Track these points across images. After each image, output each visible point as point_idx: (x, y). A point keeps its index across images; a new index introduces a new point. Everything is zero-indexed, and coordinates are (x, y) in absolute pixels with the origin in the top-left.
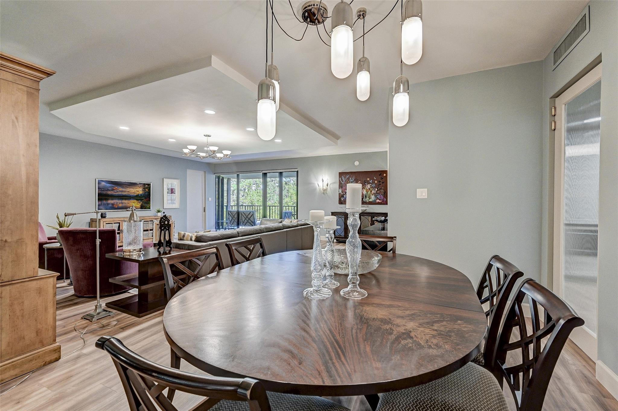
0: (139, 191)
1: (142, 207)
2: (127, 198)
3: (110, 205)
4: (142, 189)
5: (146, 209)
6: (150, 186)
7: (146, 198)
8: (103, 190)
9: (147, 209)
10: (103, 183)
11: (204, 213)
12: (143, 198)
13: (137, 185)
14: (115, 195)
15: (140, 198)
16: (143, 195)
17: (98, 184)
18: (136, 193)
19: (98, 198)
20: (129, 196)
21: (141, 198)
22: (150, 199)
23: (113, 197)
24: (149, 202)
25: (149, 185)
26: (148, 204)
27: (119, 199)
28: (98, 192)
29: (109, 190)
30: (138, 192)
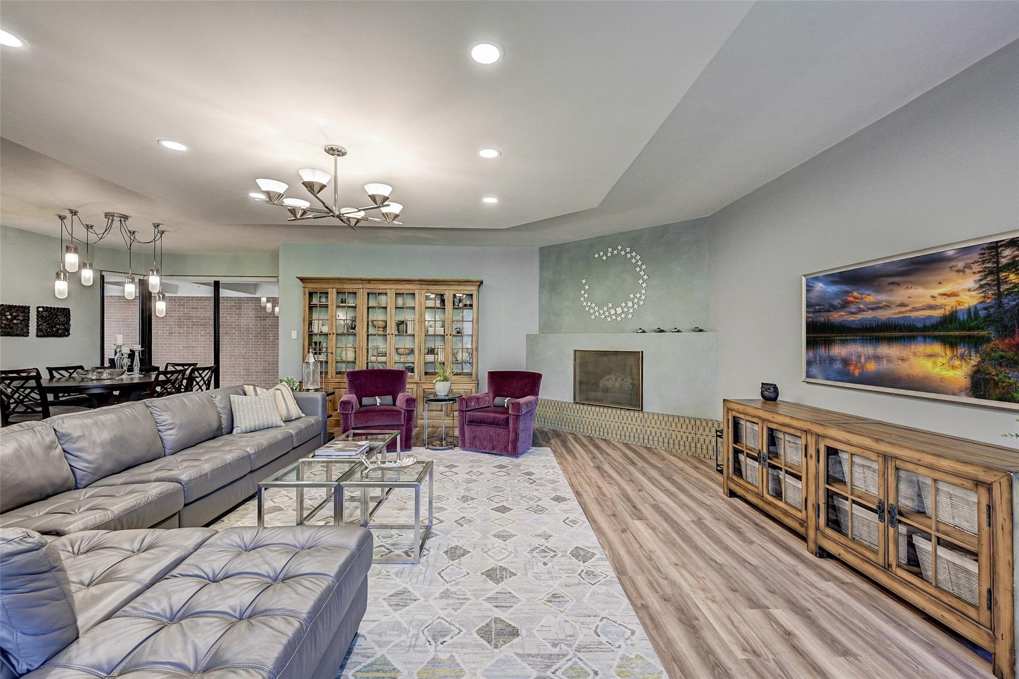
2: (897, 334)
4: (978, 277)
12: (982, 333)
16: (982, 313)
17: (807, 291)
19: (807, 338)
21: (969, 329)
28: (807, 318)
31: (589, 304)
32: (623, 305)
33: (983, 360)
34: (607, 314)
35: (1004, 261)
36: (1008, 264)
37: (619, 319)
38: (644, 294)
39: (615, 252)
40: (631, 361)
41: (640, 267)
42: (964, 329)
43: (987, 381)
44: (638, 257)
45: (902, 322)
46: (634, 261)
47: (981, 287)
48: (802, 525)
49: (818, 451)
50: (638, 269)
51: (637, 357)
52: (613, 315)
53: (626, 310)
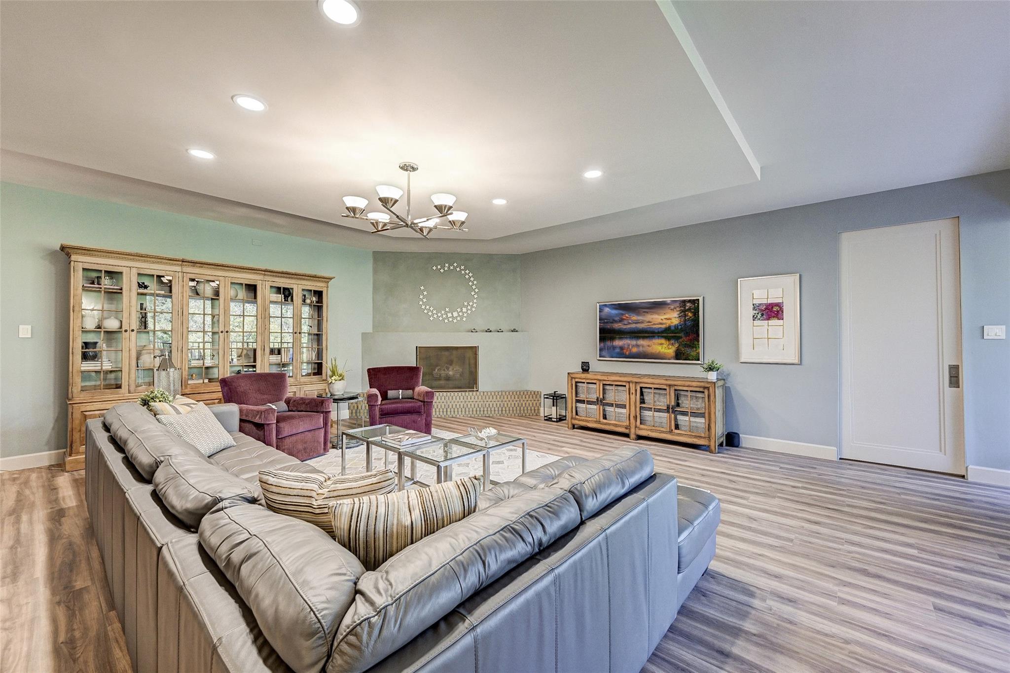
0: (672, 318)
1: (679, 355)
2: (646, 335)
3: (618, 350)
4: (678, 313)
5: (689, 360)
6: (698, 304)
7: (687, 334)
8: (607, 323)
9: (692, 360)
10: (607, 310)
11: (949, 391)
13: (666, 306)
14: (626, 331)
15: (673, 335)
16: (680, 327)
17: (600, 311)
18: (665, 324)
20: (651, 330)
21: (675, 333)
22: (698, 335)
23: (622, 334)
24: (696, 343)
25: (695, 302)
26: (693, 347)
27: (632, 338)
28: (600, 326)
29: (616, 322)
30: (669, 322)
31: (428, 307)
32: (459, 310)
33: (680, 345)
34: (444, 316)
35: (687, 308)
36: (688, 309)
37: (455, 321)
38: (475, 303)
39: (452, 268)
40: (469, 354)
41: (473, 282)
42: (673, 333)
43: (681, 353)
44: (471, 275)
45: (649, 329)
46: (467, 277)
47: (680, 317)
48: (626, 428)
49: (636, 390)
50: (470, 284)
51: (474, 350)
52: (450, 317)
53: (461, 314)
